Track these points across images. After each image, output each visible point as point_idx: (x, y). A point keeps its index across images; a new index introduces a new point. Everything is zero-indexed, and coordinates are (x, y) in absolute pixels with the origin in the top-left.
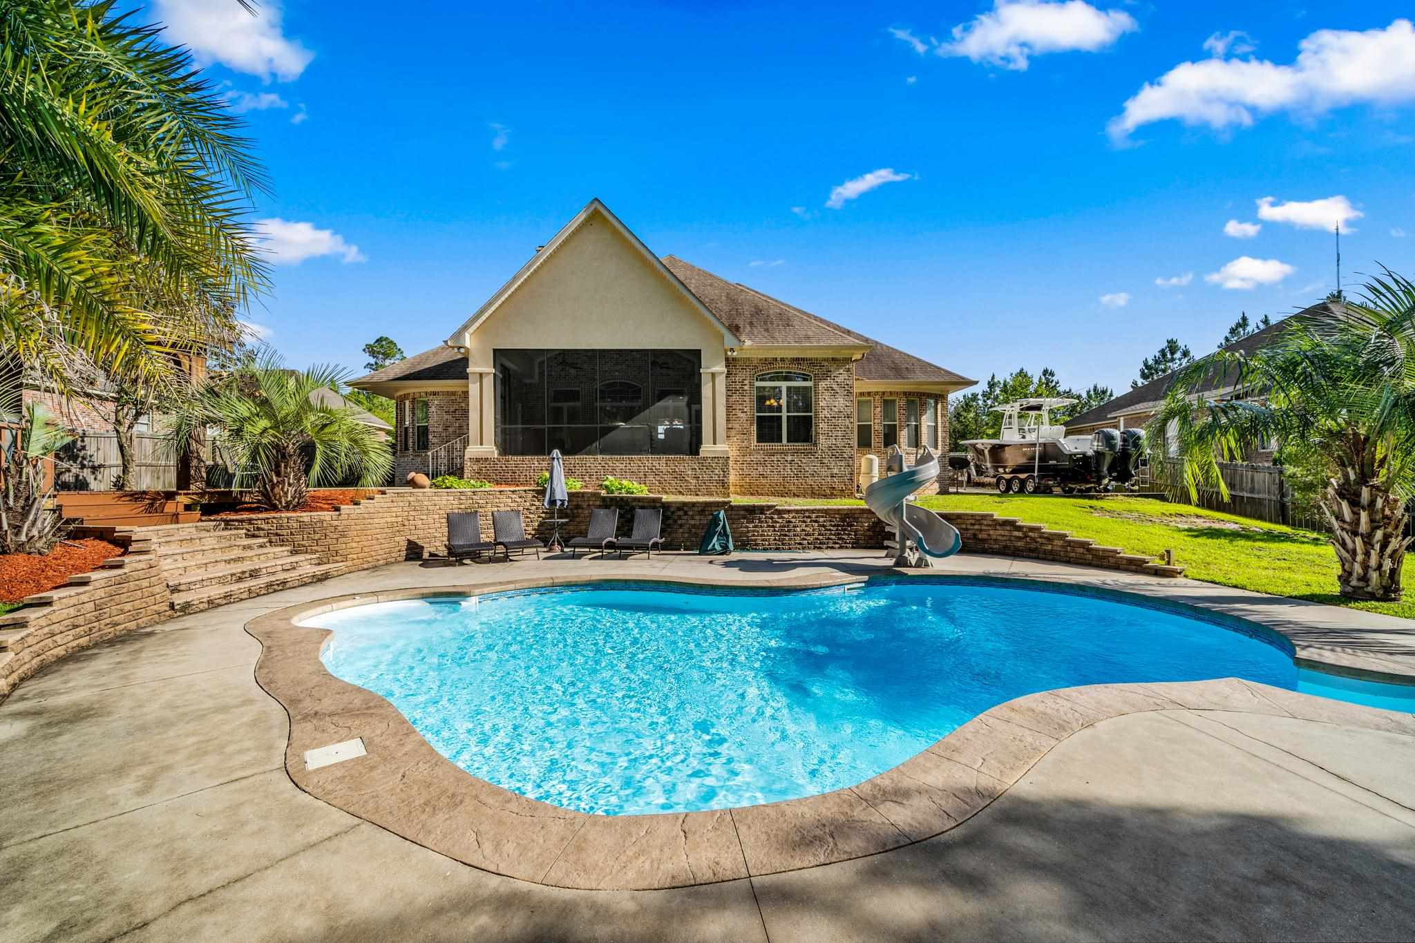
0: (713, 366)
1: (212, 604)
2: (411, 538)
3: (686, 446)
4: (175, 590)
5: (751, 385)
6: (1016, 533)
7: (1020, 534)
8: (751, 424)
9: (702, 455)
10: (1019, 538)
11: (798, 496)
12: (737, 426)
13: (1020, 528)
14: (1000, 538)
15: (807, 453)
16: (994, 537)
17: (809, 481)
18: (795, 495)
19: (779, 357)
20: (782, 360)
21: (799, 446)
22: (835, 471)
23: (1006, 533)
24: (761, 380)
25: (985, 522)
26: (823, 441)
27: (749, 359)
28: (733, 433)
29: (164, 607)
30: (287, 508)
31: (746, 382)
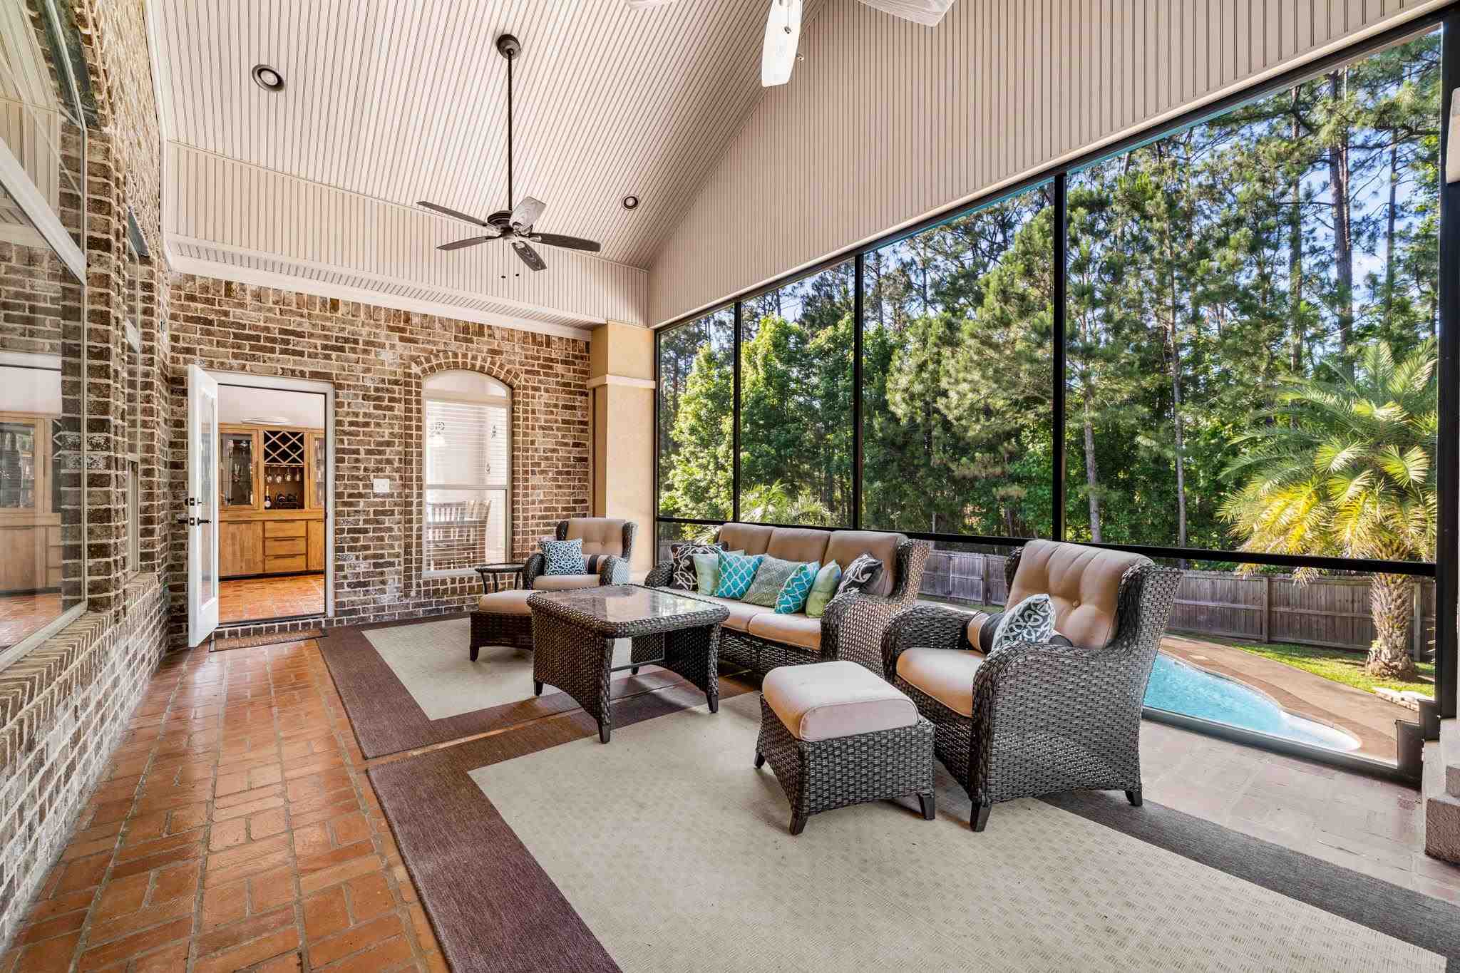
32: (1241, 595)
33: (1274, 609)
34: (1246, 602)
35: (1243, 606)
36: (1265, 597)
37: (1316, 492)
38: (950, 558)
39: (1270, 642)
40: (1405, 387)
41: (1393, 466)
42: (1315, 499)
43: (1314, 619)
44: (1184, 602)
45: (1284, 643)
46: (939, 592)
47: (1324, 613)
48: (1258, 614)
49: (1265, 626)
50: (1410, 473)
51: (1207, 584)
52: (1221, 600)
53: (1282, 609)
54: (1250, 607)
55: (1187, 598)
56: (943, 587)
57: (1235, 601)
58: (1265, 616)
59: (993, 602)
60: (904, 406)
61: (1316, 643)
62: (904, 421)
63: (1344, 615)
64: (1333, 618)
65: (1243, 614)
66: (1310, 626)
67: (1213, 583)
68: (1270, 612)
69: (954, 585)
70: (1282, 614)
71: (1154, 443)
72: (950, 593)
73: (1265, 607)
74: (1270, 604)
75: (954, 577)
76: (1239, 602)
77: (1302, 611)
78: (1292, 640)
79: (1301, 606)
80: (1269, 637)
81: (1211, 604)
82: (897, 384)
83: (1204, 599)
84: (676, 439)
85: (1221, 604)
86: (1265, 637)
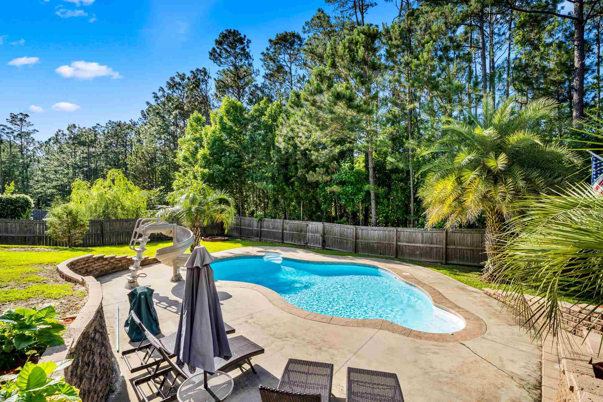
6: (105, 263)
7: (107, 262)
10: (107, 264)
13: (106, 259)
14: (97, 268)
16: (95, 268)
23: (100, 264)
25: (90, 261)
32: (435, 241)
33: (448, 247)
34: (436, 244)
35: (435, 246)
36: (444, 241)
37: (456, 179)
38: (307, 225)
39: (446, 264)
40: (500, 121)
41: (491, 163)
42: (456, 184)
43: (465, 251)
44: (410, 244)
45: (452, 264)
46: (302, 244)
47: (470, 248)
48: (441, 249)
49: (444, 256)
50: (499, 165)
51: (420, 235)
52: (425, 243)
53: (452, 247)
54: (438, 246)
55: (411, 243)
56: (304, 241)
57: (431, 243)
58: (444, 251)
59: (327, 248)
60: (283, 144)
61: (465, 263)
62: (283, 152)
63: (478, 248)
64: (473, 250)
65: (435, 250)
66: (464, 255)
67: (422, 234)
68: (446, 248)
69: (309, 239)
70: (452, 249)
71: (394, 159)
72: (307, 243)
73: (444, 246)
74: (447, 245)
75: (309, 235)
76: (434, 244)
77: (460, 247)
78: (456, 262)
79: (460, 245)
80: (446, 261)
81: (421, 245)
82: (281, 132)
83: (419, 243)
84: (177, 163)
85: (426, 245)
86: (444, 262)
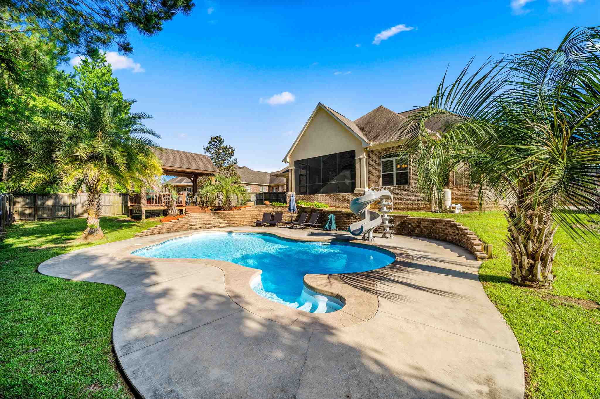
0: (360, 156)
1: (196, 229)
2: (258, 219)
3: (350, 189)
4: (191, 225)
5: (379, 161)
8: (379, 178)
9: (355, 192)
10: (457, 234)
11: (400, 210)
12: (373, 179)
14: (452, 234)
15: (404, 190)
16: (450, 233)
17: (406, 203)
18: (399, 209)
19: (391, 146)
20: (393, 147)
21: (401, 186)
22: (420, 198)
23: (454, 231)
24: (384, 158)
25: (448, 225)
26: (412, 183)
27: (378, 150)
28: (371, 183)
29: (187, 228)
30: (227, 210)
31: (377, 160)
